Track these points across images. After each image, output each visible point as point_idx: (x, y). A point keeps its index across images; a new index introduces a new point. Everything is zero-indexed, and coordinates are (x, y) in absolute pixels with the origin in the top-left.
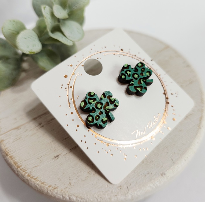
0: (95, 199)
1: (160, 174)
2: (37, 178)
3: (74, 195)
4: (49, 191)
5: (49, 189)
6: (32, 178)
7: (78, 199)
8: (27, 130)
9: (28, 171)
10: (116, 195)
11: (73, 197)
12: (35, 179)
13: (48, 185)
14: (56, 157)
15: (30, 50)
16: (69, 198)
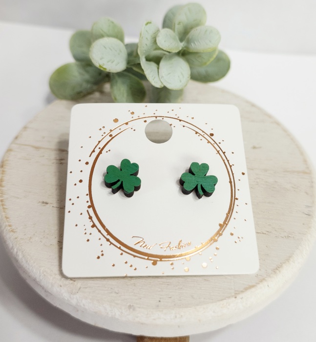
0: (39, 272)
1: (129, 304)
2: (6, 209)
3: (23, 251)
4: (5, 230)
5: (7, 228)
6: (3, 205)
7: (23, 260)
8: (43, 156)
9: (5, 196)
10: (61, 286)
11: (21, 253)
12: (4, 208)
13: (9, 224)
14: (43, 203)
15: (101, 64)
16: (17, 252)
